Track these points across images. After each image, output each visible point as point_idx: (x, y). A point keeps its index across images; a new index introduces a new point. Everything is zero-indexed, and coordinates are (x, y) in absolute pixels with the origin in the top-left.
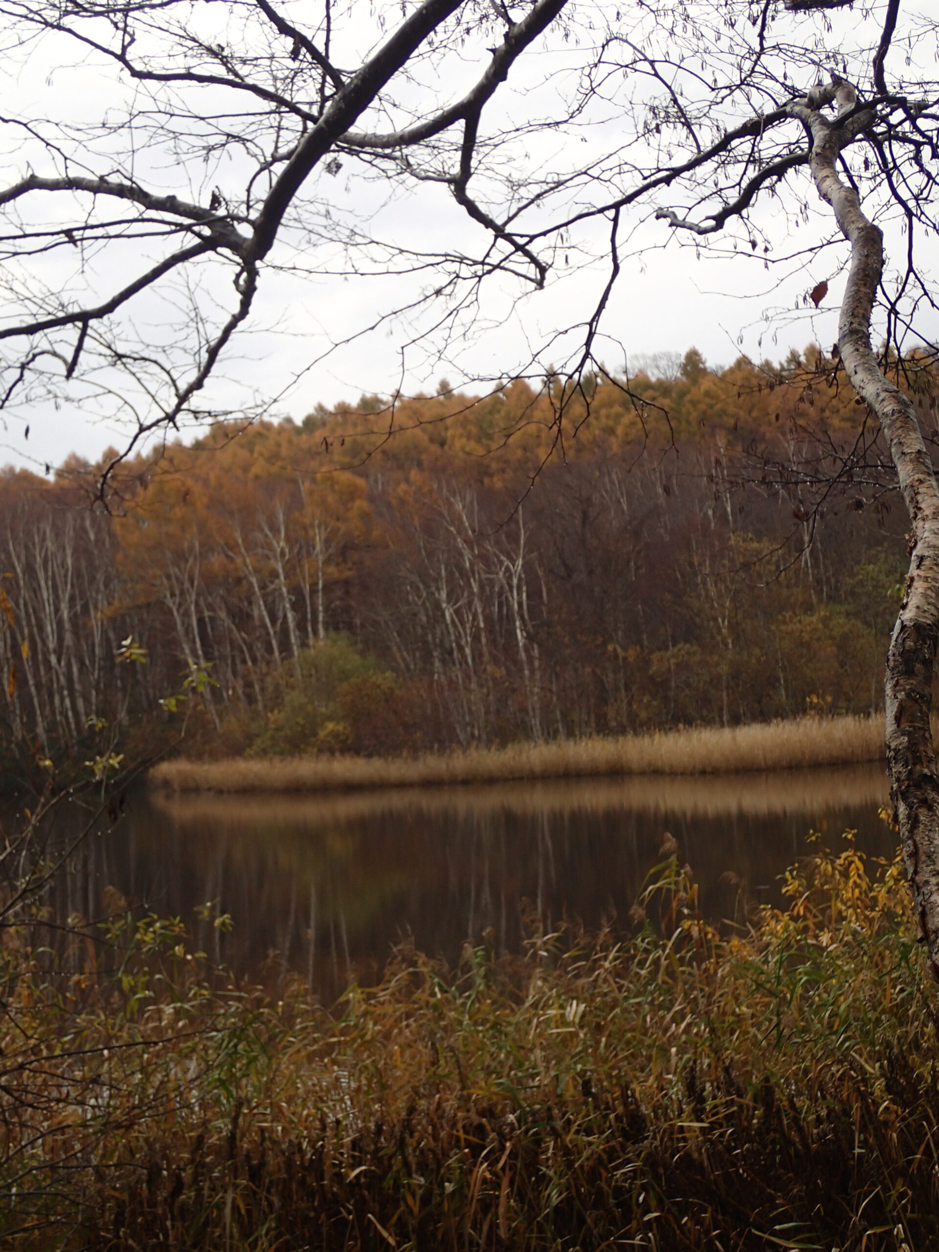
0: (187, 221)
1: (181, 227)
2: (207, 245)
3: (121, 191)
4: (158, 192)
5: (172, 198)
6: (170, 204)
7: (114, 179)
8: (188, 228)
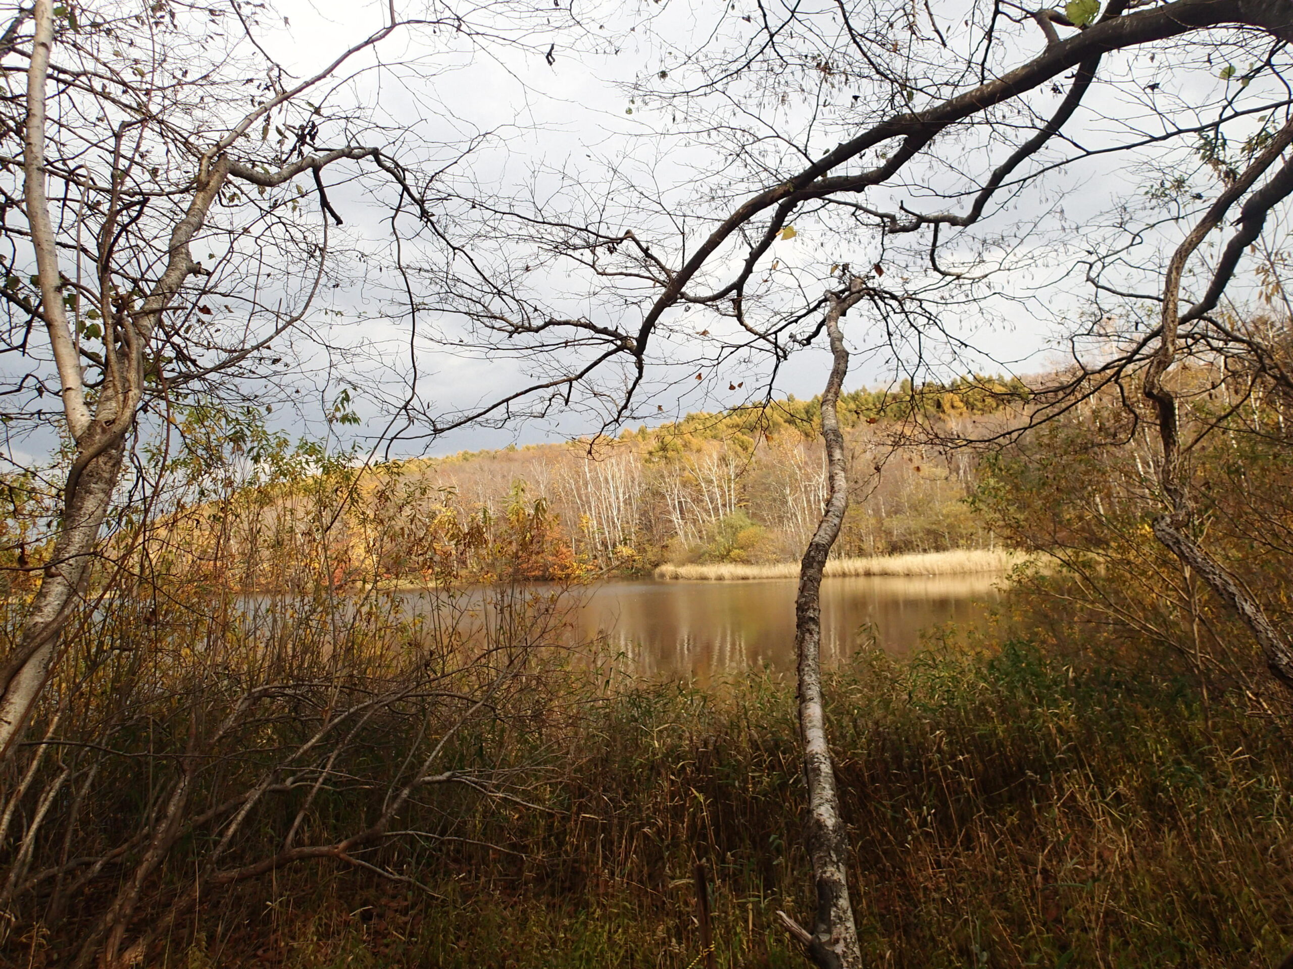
0: (611, 338)
1: (608, 341)
2: (619, 349)
3: (585, 326)
4: (600, 326)
5: (606, 328)
6: (605, 331)
7: (583, 321)
8: (612, 341)
